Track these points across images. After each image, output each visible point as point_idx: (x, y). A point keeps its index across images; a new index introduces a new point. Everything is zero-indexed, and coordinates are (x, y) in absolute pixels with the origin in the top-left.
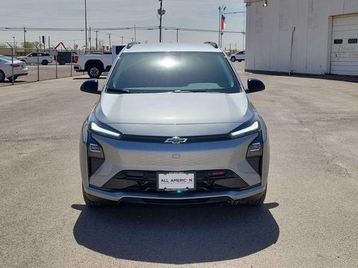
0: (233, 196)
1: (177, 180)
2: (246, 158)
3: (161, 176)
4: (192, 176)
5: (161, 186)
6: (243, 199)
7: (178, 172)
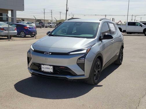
0: (69, 77)
1: (47, 68)
2: (77, 64)
3: (42, 66)
4: (52, 67)
5: (43, 70)
6: (74, 80)
7: (47, 65)
